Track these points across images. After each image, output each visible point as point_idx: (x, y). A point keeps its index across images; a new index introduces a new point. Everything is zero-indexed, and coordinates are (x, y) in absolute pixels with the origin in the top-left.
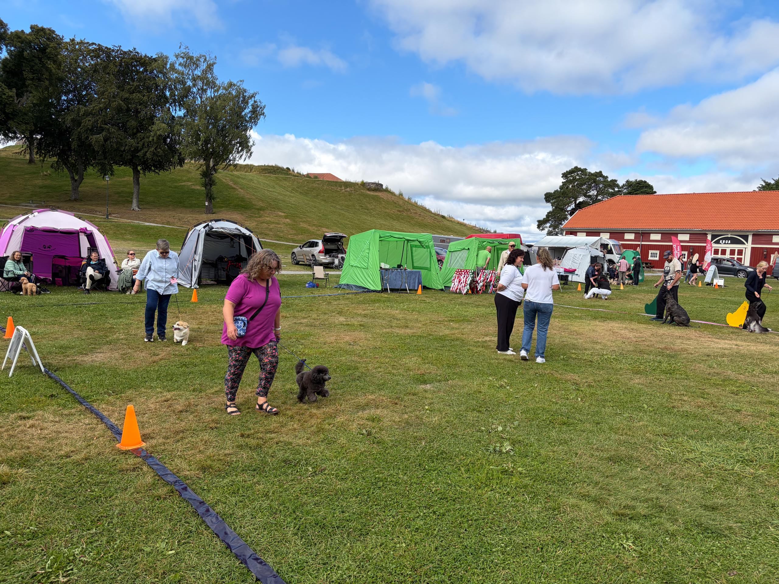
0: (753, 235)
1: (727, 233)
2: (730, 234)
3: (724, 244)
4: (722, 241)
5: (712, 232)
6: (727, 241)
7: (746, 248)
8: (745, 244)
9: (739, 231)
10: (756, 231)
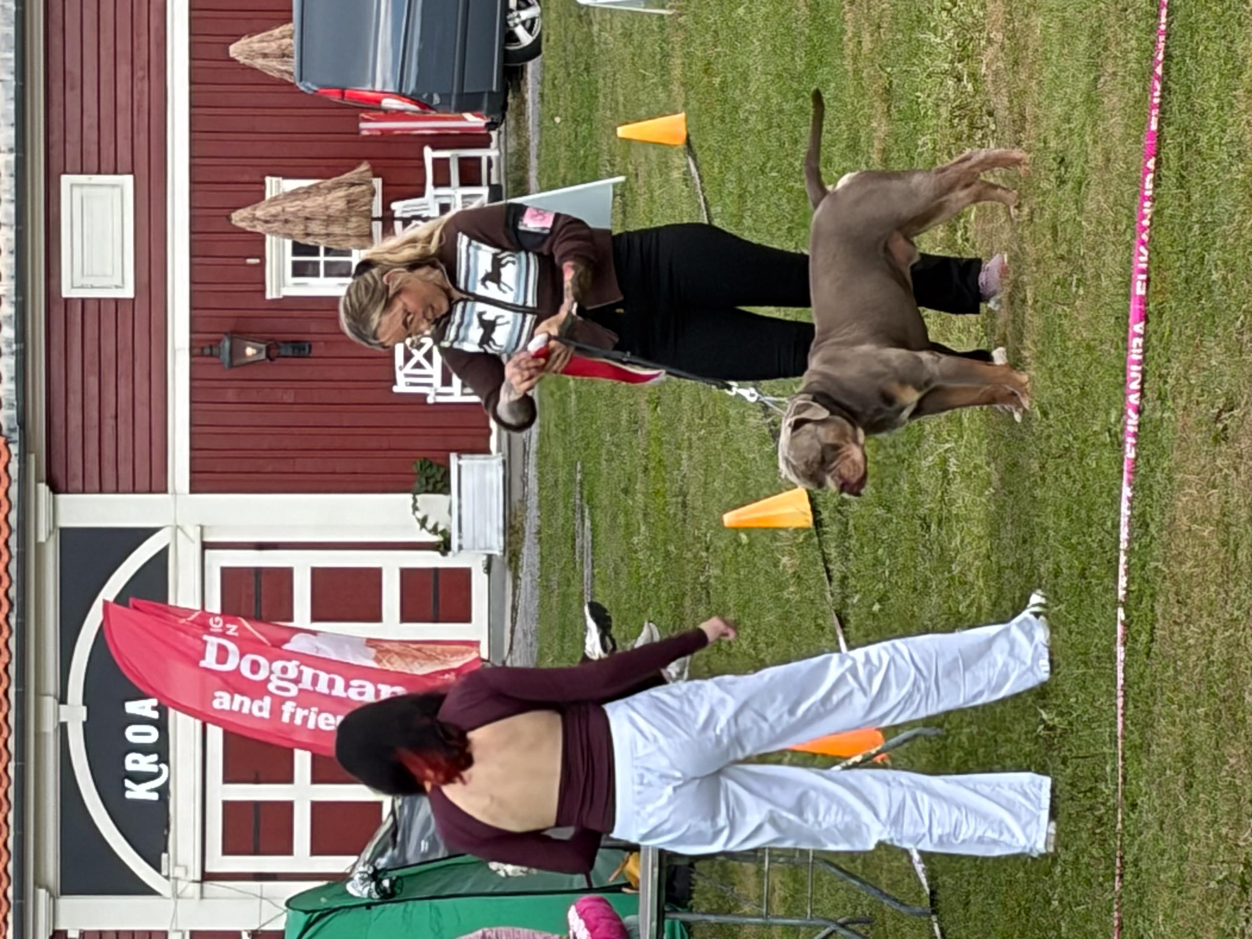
0: (56, 483)
1: (39, 735)
2: (50, 703)
3: (164, 758)
4: (140, 778)
5: (38, 884)
6: (131, 734)
7: (208, 539)
8: (164, 553)
9: (23, 615)
10: (14, 449)
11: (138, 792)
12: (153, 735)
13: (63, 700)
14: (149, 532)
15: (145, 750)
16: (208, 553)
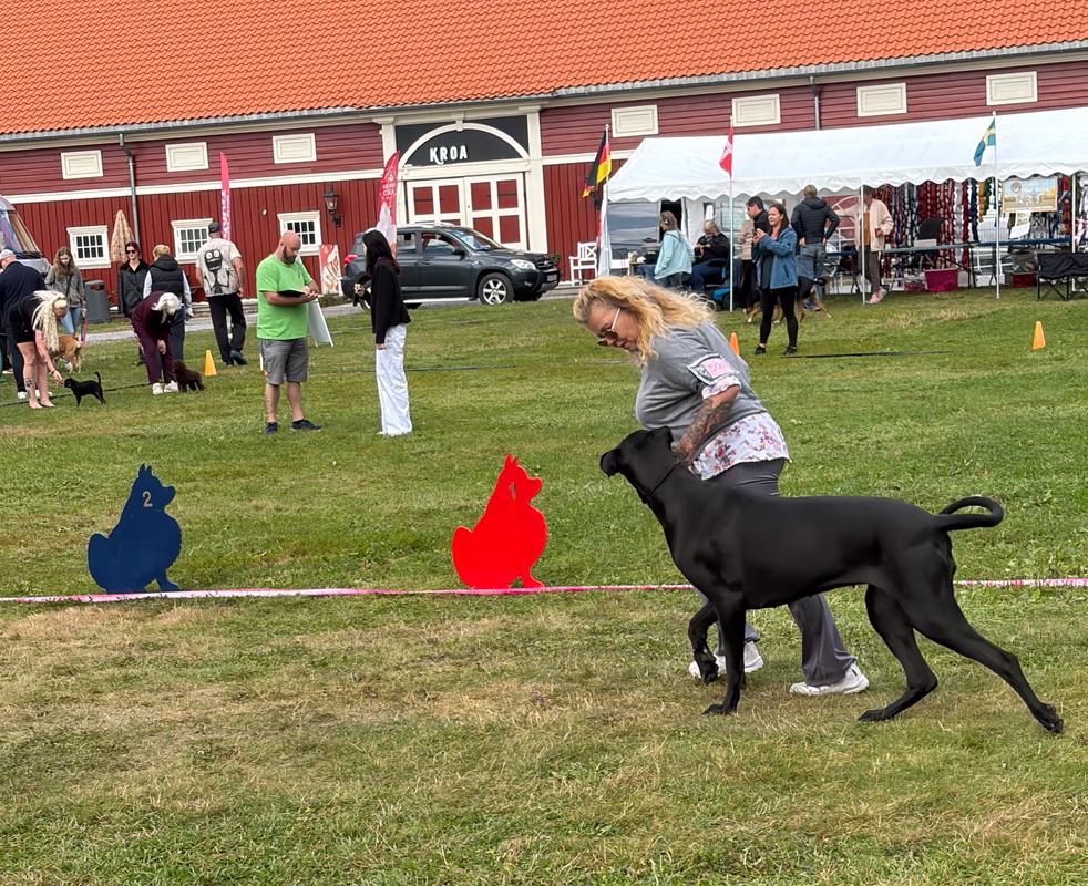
0: (542, 112)
1: (449, 113)
2: (462, 116)
3: (446, 162)
4: (438, 153)
5: (396, 117)
6: (454, 149)
7: (527, 174)
8: (520, 157)
9: (489, 103)
10: (550, 95)
11: (433, 153)
12: (453, 158)
13: (464, 121)
14: (527, 150)
15: (448, 155)
16: (521, 175)
